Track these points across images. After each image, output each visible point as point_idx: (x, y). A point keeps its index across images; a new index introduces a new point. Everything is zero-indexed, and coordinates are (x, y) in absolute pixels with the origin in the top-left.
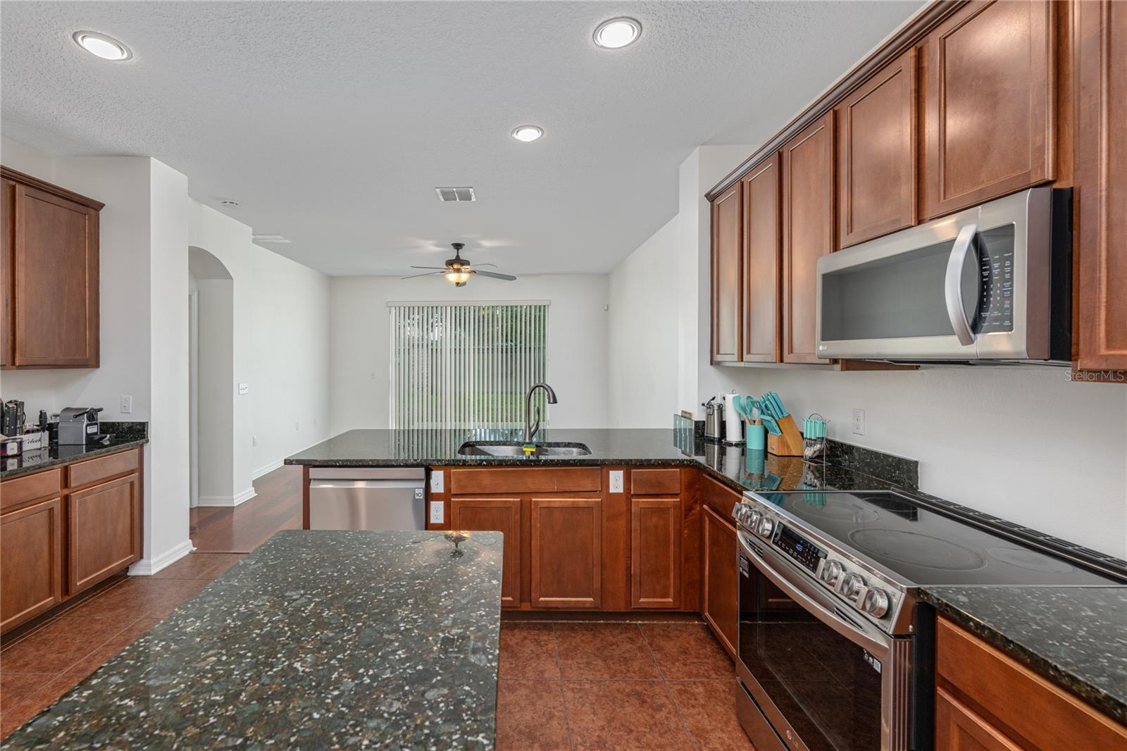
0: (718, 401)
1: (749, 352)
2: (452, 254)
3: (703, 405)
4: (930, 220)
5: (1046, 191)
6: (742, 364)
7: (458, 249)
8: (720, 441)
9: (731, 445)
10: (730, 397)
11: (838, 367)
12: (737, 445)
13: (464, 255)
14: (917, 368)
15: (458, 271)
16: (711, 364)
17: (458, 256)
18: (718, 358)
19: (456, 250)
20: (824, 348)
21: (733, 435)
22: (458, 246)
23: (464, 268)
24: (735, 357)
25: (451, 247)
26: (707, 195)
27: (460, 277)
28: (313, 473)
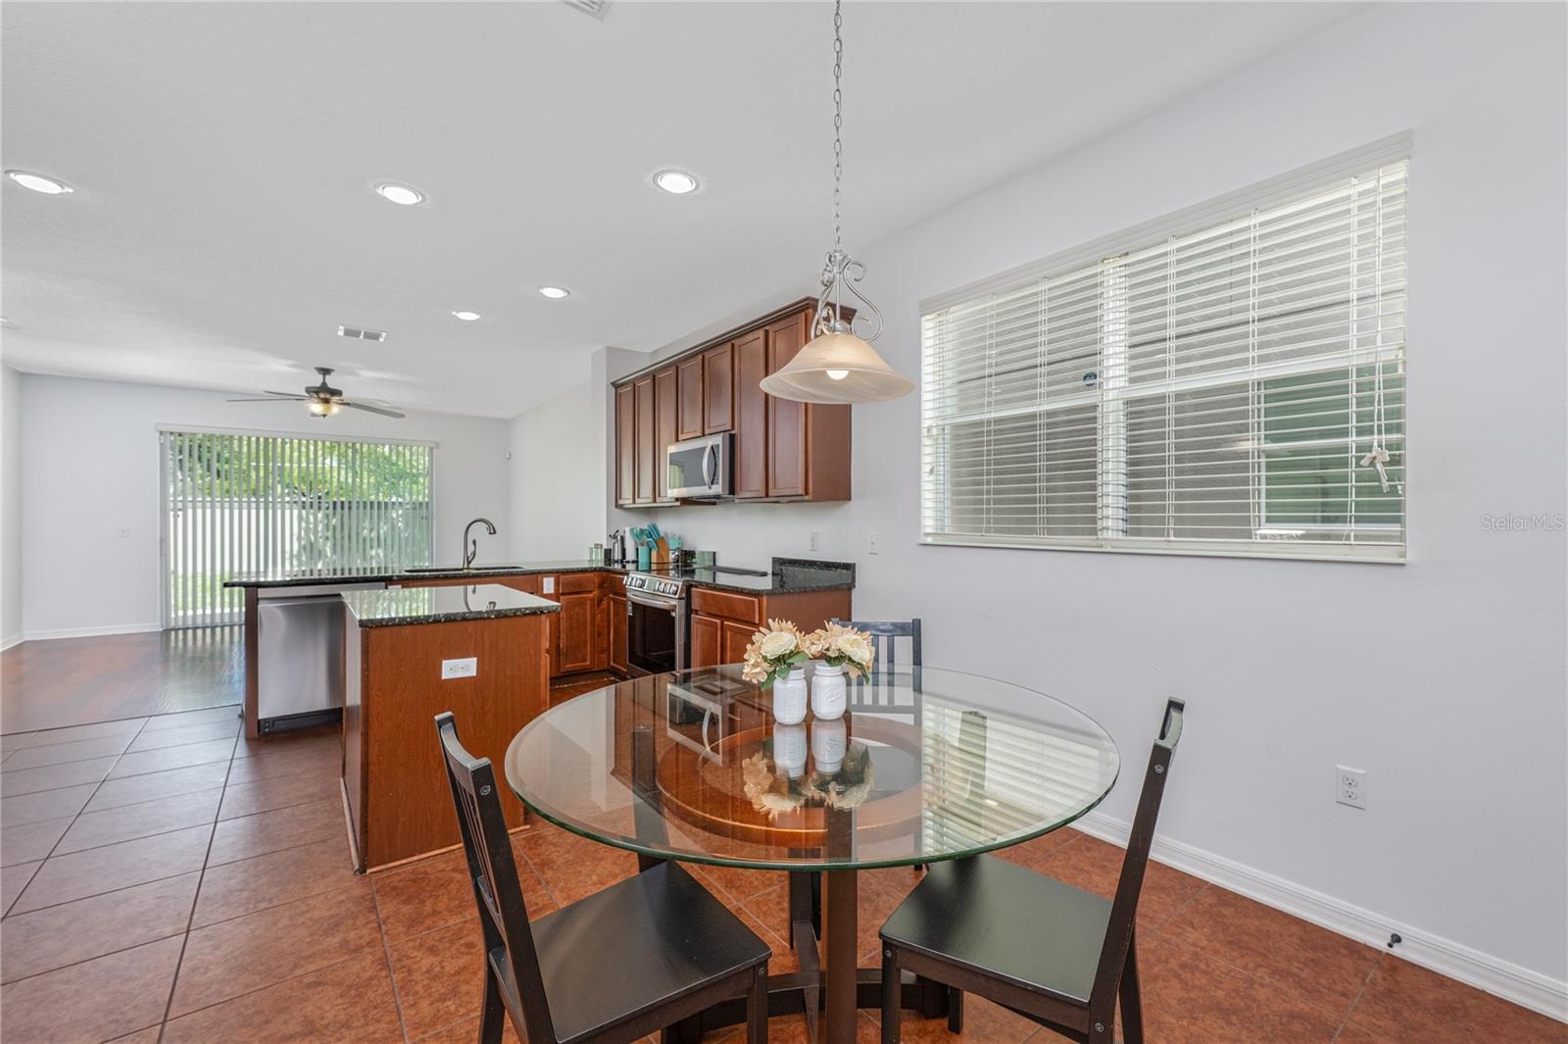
0: (621, 533)
1: (639, 497)
2: (317, 380)
3: (610, 537)
4: (710, 434)
5: (727, 434)
6: (635, 506)
7: (324, 375)
8: (622, 561)
9: (628, 562)
10: (627, 530)
12: (633, 562)
13: (332, 382)
14: (714, 504)
15: (326, 401)
16: (616, 506)
17: (324, 383)
18: (621, 502)
19: (322, 376)
20: (670, 493)
21: (630, 556)
22: (325, 372)
23: (335, 399)
24: (631, 501)
25: (316, 372)
26: (613, 384)
27: (328, 409)
28: (262, 593)
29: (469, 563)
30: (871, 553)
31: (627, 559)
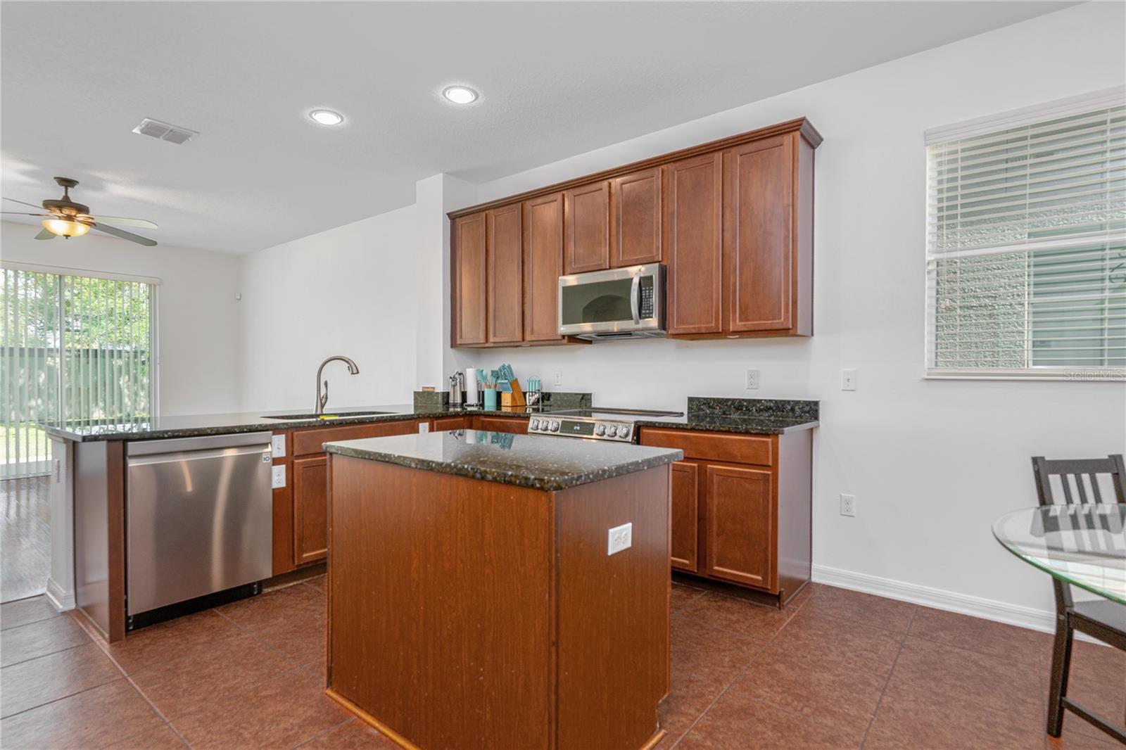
1: (495, 336)
2: (58, 193)
3: (451, 378)
6: (487, 345)
7: (66, 186)
8: (462, 404)
9: (470, 405)
10: (471, 371)
11: (565, 341)
12: (476, 406)
13: (76, 195)
15: (70, 218)
16: (452, 347)
17: (67, 197)
18: (461, 341)
19: (63, 188)
20: (563, 329)
21: (472, 399)
22: (68, 183)
23: (81, 216)
24: (482, 340)
25: (56, 183)
26: (448, 214)
27: (73, 228)
28: (133, 447)
29: (323, 406)
30: (844, 390)
31: (469, 402)
